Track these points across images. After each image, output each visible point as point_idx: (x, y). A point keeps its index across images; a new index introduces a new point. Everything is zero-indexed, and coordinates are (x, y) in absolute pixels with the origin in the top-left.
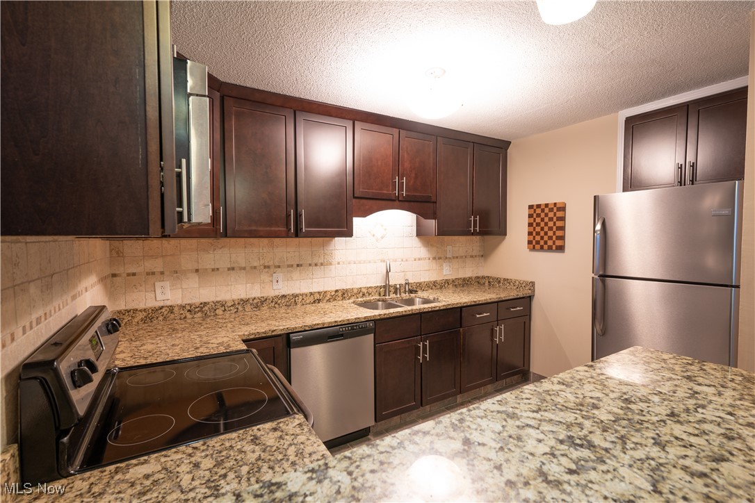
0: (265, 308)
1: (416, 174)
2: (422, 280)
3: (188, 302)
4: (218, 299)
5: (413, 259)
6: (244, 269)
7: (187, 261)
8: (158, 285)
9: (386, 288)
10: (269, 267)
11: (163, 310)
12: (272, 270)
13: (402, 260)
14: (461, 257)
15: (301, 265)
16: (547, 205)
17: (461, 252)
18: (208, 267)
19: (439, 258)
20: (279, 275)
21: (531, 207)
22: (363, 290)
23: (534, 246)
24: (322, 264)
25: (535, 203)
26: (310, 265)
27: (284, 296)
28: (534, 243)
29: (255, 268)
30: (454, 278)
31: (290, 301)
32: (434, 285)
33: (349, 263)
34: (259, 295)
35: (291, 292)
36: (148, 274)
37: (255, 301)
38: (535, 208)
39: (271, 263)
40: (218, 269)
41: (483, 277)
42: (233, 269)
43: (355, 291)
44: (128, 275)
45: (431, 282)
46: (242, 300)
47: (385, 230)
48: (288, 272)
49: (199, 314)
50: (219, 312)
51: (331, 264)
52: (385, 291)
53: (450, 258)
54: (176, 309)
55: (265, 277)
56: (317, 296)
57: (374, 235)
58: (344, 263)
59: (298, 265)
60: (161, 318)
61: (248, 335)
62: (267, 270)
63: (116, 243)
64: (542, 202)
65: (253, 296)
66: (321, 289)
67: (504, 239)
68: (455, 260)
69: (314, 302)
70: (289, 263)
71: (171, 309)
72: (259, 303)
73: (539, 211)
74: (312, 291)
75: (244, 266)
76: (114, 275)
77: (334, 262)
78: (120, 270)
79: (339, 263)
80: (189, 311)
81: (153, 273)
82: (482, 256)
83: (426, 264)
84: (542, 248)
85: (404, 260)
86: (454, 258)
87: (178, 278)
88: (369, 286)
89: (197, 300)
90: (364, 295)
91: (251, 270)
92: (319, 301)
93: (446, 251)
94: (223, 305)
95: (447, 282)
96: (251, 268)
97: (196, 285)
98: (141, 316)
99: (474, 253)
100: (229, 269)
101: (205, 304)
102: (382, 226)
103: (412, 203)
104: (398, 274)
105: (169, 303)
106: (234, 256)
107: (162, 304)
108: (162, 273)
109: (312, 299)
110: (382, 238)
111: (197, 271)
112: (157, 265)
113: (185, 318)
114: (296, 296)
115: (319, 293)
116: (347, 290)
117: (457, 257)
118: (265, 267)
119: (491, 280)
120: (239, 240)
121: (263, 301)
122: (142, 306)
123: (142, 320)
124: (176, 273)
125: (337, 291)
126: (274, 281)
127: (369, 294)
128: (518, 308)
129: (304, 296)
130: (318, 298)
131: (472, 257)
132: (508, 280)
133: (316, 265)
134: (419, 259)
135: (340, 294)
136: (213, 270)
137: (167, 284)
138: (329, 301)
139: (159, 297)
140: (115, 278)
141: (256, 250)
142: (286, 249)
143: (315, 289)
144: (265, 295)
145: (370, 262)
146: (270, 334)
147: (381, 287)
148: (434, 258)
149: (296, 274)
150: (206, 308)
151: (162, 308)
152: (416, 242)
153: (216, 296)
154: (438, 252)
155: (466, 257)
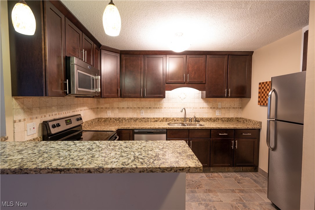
0: (138, 121)
1: (195, 72)
2: (204, 117)
3: (115, 117)
4: (124, 117)
5: (199, 108)
6: (132, 108)
7: (115, 105)
8: (108, 111)
9: (185, 119)
10: (139, 108)
11: (109, 119)
12: (141, 109)
13: (194, 108)
14: (227, 108)
15: (151, 108)
16: (266, 82)
17: (227, 105)
18: (121, 107)
19: (213, 108)
20: (143, 111)
21: (260, 84)
22: (175, 119)
23: (261, 103)
24: (158, 108)
25: (261, 82)
26: (154, 108)
27: (144, 118)
28: (261, 102)
29: (135, 108)
30: (222, 117)
31: (147, 120)
32: (210, 120)
33: (169, 108)
34: (136, 117)
35: (146, 117)
36: (105, 108)
37: (135, 119)
38: (261, 84)
39: (140, 107)
40: (124, 108)
41: (240, 118)
42: (128, 108)
43: (171, 119)
44: (101, 108)
45: (208, 118)
46: (130, 118)
47: (186, 95)
48: (146, 110)
49: (118, 121)
50: (124, 121)
51: (162, 108)
52: (184, 120)
53: (220, 108)
54: (112, 119)
55: (138, 111)
56: (156, 119)
57: (180, 98)
58: (167, 108)
59: (149, 108)
60: (108, 121)
61: (121, 128)
62: (139, 109)
63: (98, 99)
64: (265, 81)
65: (134, 117)
66: (158, 117)
67: (250, 100)
68: (223, 109)
69: (155, 121)
70: (146, 107)
71: (111, 118)
72: (136, 120)
73: (263, 86)
74: (154, 117)
75: (131, 107)
76: (98, 108)
77: (163, 107)
78: (99, 107)
79: (165, 108)
80: (115, 120)
81: (107, 108)
82: (241, 108)
83: (206, 110)
84: (264, 104)
85: (195, 108)
86: (222, 108)
87: (113, 110)
88: (177, 117)
89: (118, 117)
90: (175, 120)
91: (134, 109)
92: (157, 121)
93: (218, 105)
94: (125, 119)
95: (218, 119)
96: (134, 108)
97: (118, 112)
98: (103, 120)
99: (235, 106)
100: (127, 108)
101: (120, 118)
102: (184, 94)
103: (193, 84)
104: (192, 114)
105: (110, 117)
106: (128, 104)
107: (109, 117)
108: (109, 108)
109: (154, 120)
110: (184, 99)
111: (118, 108)
112: (107, 106)
113: (114, 122)
114: (149, 118)
115: (157, 118)
116: (168, 118)
117: (224, 108)
118: (138, 108)
119: (244, 120)
120: (130, 99)
121: (137, 119)
122: (104, 117)
123: (104, 121)
124: (113, 108)
125: (164, 118)
126: (141, 113)
127: (178, 121)
128: (248, 134)
129: (151, 119)
130: (156, 120)
131: (234, 108)
132: (250, 120)
133: (156, 108)
134: (203, 108)
135: (165, 119)
136: (122, 108)
137: (110, 111)
138: (160, 121)
139: (108, 115)
140: (98, 109)
141: (135, 102)
142: (145, 102)
143: (156, 117)
144: (138, 117)
145: (178, 108)
146: (128, 129)
147: (183, 118)
148: (211, 108)
149: (149, 111)
150: (120, 120)
151: (108, 118)
152: (201, 101)
153: (123, 116)
154: (213, 105)
155: (230, 108)
